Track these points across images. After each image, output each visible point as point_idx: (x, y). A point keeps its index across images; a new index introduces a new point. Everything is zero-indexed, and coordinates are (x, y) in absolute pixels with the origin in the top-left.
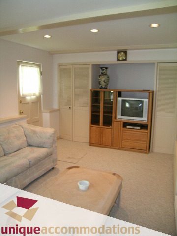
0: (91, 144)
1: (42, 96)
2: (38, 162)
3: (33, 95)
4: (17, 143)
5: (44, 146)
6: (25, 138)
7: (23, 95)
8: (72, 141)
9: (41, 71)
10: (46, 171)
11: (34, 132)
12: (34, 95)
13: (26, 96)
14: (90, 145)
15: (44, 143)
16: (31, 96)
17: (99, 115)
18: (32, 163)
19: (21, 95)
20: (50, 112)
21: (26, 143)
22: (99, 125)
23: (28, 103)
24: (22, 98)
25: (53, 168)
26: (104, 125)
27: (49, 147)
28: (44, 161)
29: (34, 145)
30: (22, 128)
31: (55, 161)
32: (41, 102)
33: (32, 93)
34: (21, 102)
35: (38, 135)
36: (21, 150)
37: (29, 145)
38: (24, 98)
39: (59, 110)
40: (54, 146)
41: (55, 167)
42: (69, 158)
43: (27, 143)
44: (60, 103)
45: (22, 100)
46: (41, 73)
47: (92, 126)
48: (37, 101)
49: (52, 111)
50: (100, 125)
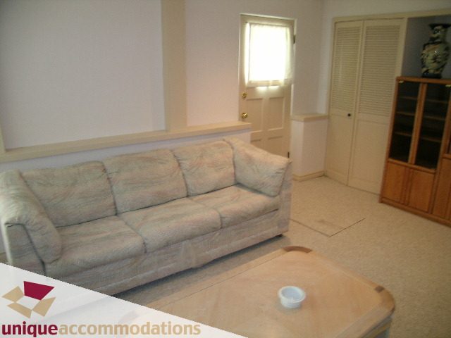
0: (383, 199)
1: (293, 86)
2: (240, 221)
3: (271, 82)
4: (213, 176)
5: (262, 190)
6: (231, 169)
7: (250, 82)
8: (347, 185)
9: (295, 33)
10: (258, 241)
11: (250, 160)
12: (274, 85)
13: (257, 85)
14: (382, 202)
15: (263, 184)
16: (268, 86)
17: (410, 139)
18: (226, 220)
19: (246, 82)
20: (306, 120)
21: (233, 178)
22: (406, 161)
23: (261, 99)
24: (248, 88)
25: (280, 236)
26: (416, 164)
27: (272, 194)
28: (256, 220)
29: (246, 184)
30: (233, 148)
31: (284, 223)
32: (290, 97)
33: (271, 79)
34: (244, 96)
35: (254, 167)
36: (217, 192)
37: (238, 184)
38: (252, 88)
39: (328, 117)
40: (284, 192)
41: (284, 234)
42: (322, 221)
43: (235, 180)
44: (330, 104)
45: (247, 94)
46: (294, 39)
47: (391, 160)
48: (282, 97)
49: (311, 119)
50: (409, 161)
